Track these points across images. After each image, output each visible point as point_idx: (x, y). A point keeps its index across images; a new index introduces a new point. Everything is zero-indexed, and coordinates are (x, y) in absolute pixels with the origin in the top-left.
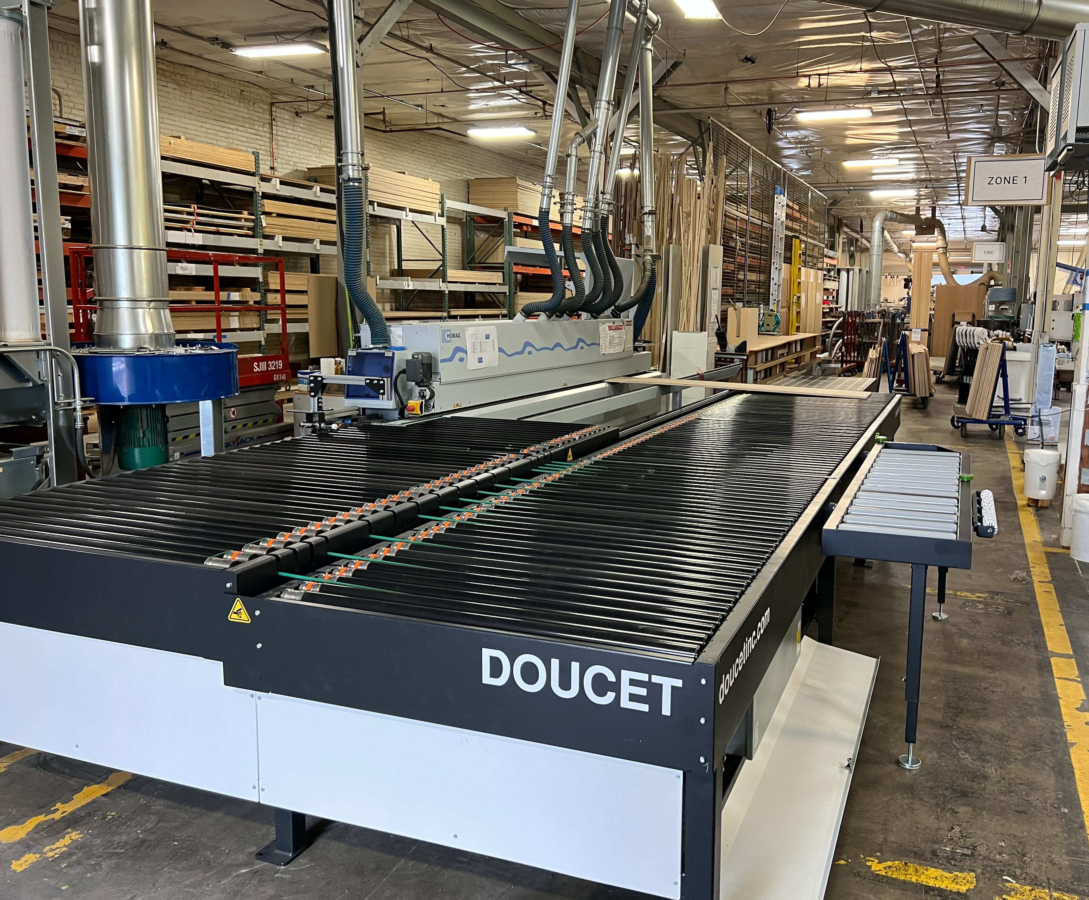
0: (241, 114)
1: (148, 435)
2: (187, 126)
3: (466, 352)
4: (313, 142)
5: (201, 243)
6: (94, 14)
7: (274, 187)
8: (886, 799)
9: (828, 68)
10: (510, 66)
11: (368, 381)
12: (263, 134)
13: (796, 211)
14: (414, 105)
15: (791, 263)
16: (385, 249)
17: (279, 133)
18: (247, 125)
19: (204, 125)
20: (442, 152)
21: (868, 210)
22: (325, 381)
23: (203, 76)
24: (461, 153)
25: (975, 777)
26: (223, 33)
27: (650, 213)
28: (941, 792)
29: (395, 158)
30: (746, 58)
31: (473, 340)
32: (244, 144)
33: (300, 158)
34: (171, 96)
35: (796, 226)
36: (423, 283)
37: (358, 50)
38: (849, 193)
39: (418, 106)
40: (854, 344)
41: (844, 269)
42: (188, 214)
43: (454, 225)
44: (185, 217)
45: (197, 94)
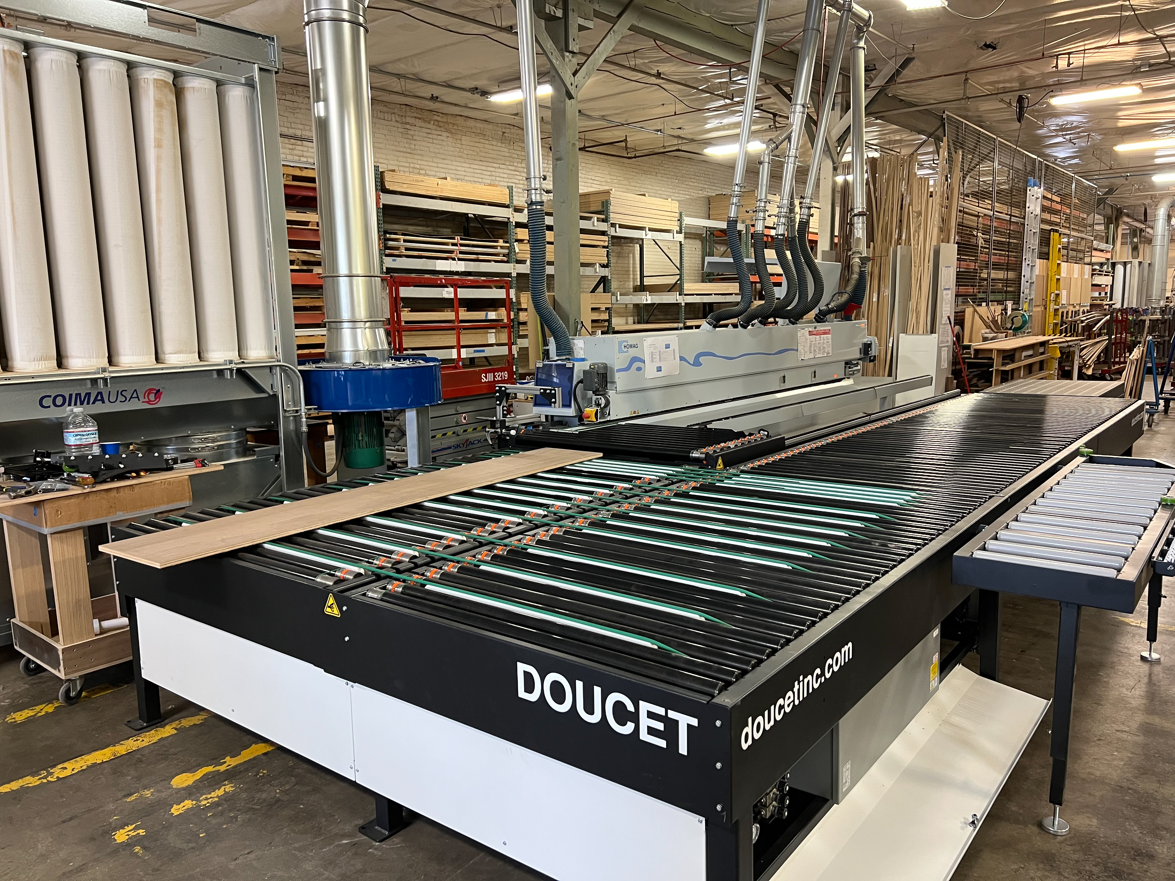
0: (502, 154)
1: (366, 439)
2: (458, 168)
3: (644, 362)
5: (463, 270)
6: (320, 74)
8: (1015, 867)
9: (1085, 45)
10: (734, 82)
11: (542, 391)
12: (522, 170)
13: (1057, 202)
14: (655, 130)
15: (1048, 259)
16: (629, 267)
18: (507, 163)
19: (472, 166)
20: (685, 172)
21: (1152, 197)
22: (508, 391)
23: (471, 123)
24: (703, 172)
25: (1139, 855)
26: (480, 83)
27: (860, 214)
28: (1087, 868)
29: (640, 182)
30: (985, 45)
31: (652, 350)
32: (505, 180)
34: (444, 143)
35: (1055, 219)
36: (661, 297)
37: (573, 82)
38: (1127, 179)
39: (658, 131)
40: (1124, 343)
41: (1119, 263)
42: (453, 244)
43: (694, 240)
44: (450, 247)
45: (466, 140)
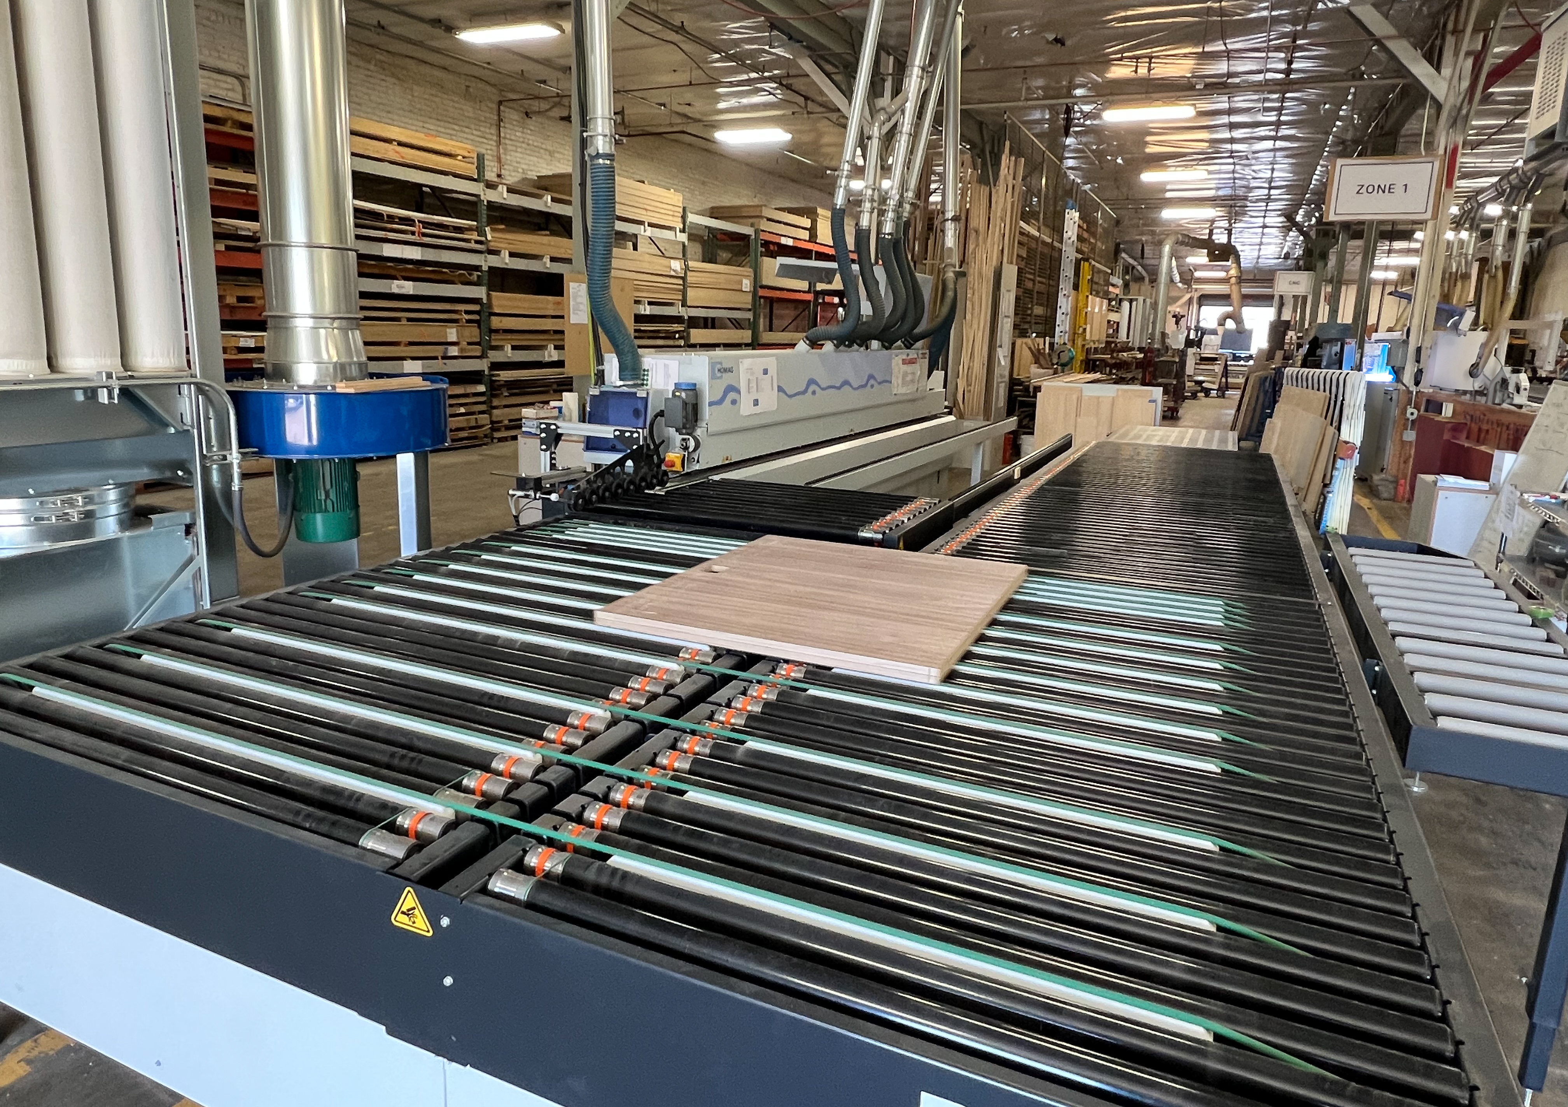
0: (466, 113)
1: (333, 497)
3: (739, 392)
4: (544, 146)
5: (419, 258)
7: (500, 195)
11: (617, 433)
12: (490, 136)
13: (1087, 231)
14: (657, 104)
15: (1078, 290)
17: (508, 136)
18: (473, 126)
20: (684, 160)
21: (1153, 233)
22: (559, 431)
26: (444, 13)
27: (954, 219)
30: (1055, 39)
31: (748, 376)
33: (529, 165)
34: (390, 92)
35: (1085, 248)
36: (661, 307)
39: (661, 105)
43: (695, 242)
45: (418, 90)
